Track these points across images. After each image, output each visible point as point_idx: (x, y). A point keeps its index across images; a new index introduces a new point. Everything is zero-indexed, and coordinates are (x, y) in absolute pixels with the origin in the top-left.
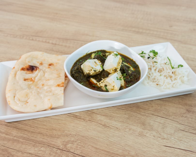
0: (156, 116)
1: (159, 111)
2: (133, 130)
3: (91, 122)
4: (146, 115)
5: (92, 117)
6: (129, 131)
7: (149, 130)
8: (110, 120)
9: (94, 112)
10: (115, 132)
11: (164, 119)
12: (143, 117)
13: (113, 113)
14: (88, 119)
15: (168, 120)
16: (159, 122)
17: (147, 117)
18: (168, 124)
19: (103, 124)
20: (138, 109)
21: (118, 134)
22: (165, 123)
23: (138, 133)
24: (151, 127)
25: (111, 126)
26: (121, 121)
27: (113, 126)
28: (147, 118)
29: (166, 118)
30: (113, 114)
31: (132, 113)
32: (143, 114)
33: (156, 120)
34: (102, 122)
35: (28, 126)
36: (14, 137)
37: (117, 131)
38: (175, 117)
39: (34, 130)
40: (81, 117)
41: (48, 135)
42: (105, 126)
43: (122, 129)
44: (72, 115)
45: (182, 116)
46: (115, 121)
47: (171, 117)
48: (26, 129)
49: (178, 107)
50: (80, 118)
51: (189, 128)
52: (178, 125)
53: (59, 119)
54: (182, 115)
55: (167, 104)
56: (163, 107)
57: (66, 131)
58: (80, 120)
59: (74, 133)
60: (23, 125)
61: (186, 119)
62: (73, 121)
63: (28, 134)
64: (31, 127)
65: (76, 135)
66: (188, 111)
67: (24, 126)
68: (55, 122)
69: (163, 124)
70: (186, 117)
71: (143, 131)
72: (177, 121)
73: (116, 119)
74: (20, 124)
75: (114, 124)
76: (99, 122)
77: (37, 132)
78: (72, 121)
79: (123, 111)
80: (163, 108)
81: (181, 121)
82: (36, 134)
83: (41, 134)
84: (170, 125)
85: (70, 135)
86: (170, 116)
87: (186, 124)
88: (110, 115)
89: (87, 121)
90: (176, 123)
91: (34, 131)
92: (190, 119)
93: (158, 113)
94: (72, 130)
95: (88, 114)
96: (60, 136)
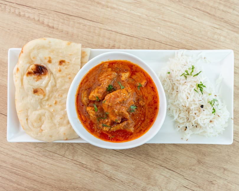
0: (164, 168)
1: (168, 162)
2: (137, 185)
3: (97, 173)
4: (154, 165)
5: (98, 166)
6: (133, 186)
7: (153, 185)
8: (116, 171)
9: (100, 160)
10: (120, 186)
11: (171, 171)
12: (150, 168)
13: (120, 161)
14: (94, 169)
15: (174, 173)
16: (165, 176)
17: (154, 168)
18: (173, 178)
19: (109, 175)
20: (147, 157)
21: (122, 189)
22: (170, 178)
23: (141, 188)
24: (155, 181)
25: (117, 179)
26: (126, 174)
27: (119, 178)
28: (154, 170)
29: (173, 171)
30: (120, 163)
31: (140, 162)
32: (151, 164)
33: (162, 173)
34: (107, 173)
35: (37, 175)
36: (26, 188)
37: (122, 185)
38: (183, 170)
39: (43, 180)
40: (88, 167)
41: (56, 187)
42: (110, 178)
43: (126, 183)
44: (78, 163)
45: (191, 169)
46: (121, 173)
47: (178, 170)
48: (35, 179)
49: (190, 156)
50: (86, 168)
51: (193, 185)
52: (183, 181)
53: (65, 168)
54: (190, 167)
55: (179, 151)
56: (174, 155)
57: (73, 184)
58: (87, 170)
59: (81, 186)
60: (31, 174)
61: (193, 172)
62: (80, 171)
63: (38, 185)
64: (39, 176)
65: (82, 189)
66: (199, 162)
67: (33, 175)
68: (62, 172)
69: (167, 179)
70: (194, 170)
71: (147, 186)
72: (184, 175)
73: (122, 170)
74: (28, 172)
75: (120, 176)
76: (105, 173)
77: (46, 182)
78: (78, 170)
79: (131, 160)
80: (173, 157)
81: (186, 176)
82: (45, 185)
83: (50, 185)
84: (175, 180)
85: (77, 188)
86: (178, 168)
87: (191, 179)
88: (117, 164)
89: (93, 172)
90: (182, 177)
91: (43, 182)
92: (197, 173)
93: (167, 163)
94: (78, 182)
95: (95, 162)
96: (68, 189)
